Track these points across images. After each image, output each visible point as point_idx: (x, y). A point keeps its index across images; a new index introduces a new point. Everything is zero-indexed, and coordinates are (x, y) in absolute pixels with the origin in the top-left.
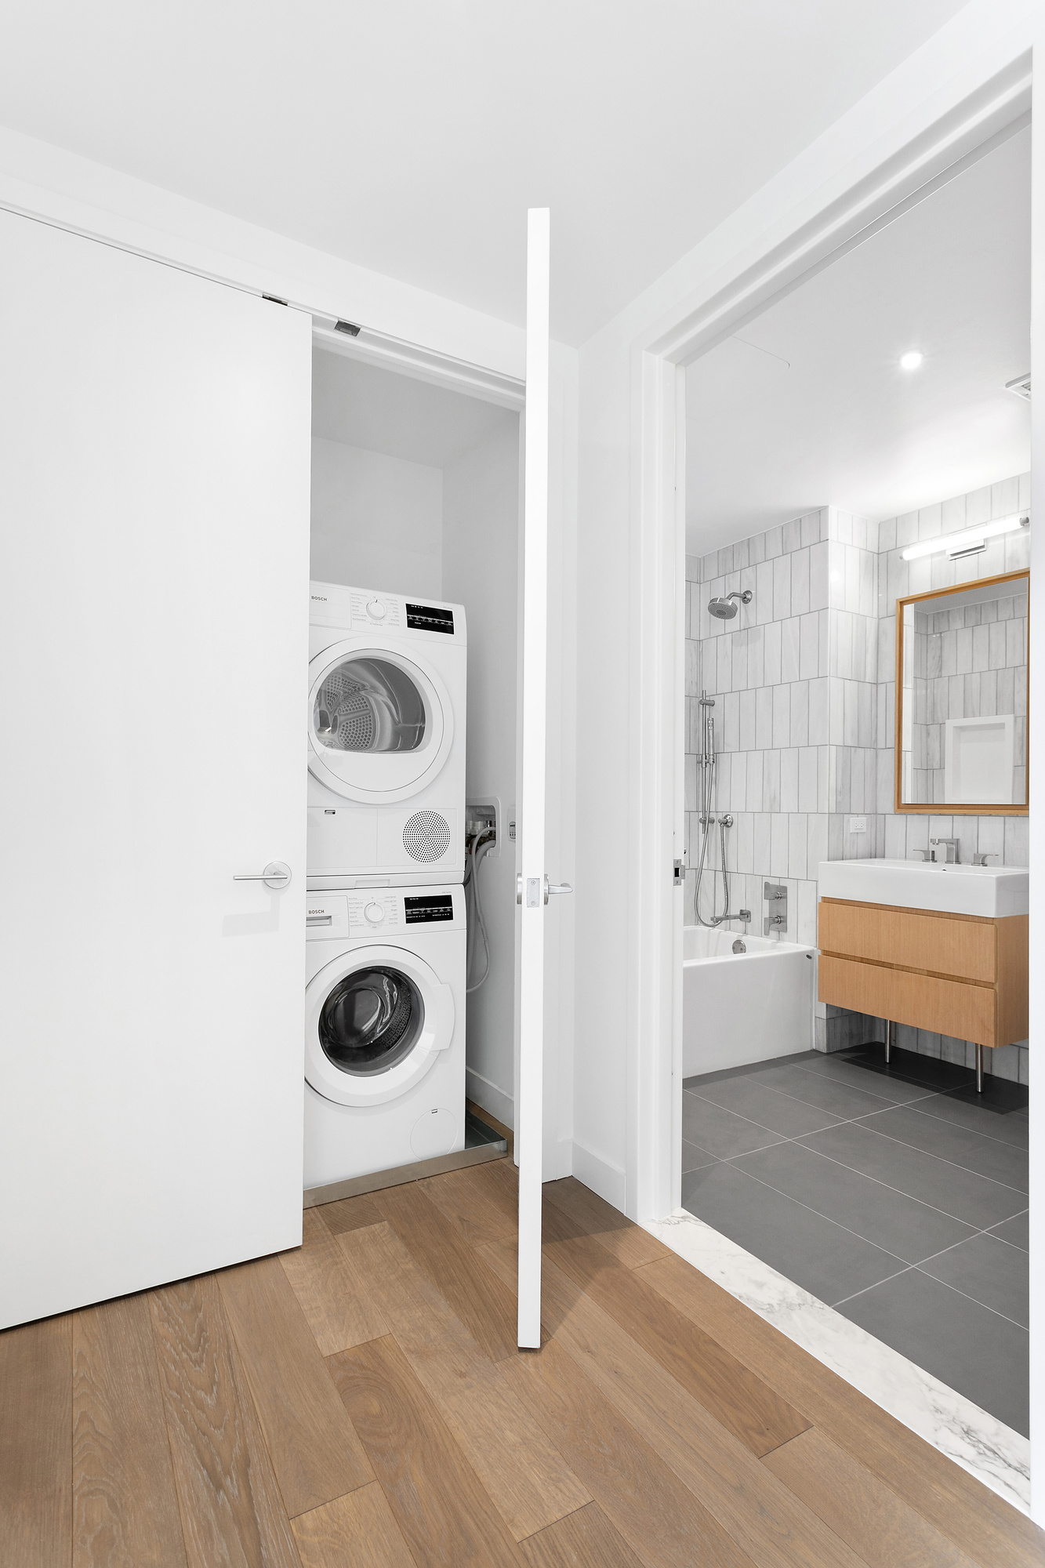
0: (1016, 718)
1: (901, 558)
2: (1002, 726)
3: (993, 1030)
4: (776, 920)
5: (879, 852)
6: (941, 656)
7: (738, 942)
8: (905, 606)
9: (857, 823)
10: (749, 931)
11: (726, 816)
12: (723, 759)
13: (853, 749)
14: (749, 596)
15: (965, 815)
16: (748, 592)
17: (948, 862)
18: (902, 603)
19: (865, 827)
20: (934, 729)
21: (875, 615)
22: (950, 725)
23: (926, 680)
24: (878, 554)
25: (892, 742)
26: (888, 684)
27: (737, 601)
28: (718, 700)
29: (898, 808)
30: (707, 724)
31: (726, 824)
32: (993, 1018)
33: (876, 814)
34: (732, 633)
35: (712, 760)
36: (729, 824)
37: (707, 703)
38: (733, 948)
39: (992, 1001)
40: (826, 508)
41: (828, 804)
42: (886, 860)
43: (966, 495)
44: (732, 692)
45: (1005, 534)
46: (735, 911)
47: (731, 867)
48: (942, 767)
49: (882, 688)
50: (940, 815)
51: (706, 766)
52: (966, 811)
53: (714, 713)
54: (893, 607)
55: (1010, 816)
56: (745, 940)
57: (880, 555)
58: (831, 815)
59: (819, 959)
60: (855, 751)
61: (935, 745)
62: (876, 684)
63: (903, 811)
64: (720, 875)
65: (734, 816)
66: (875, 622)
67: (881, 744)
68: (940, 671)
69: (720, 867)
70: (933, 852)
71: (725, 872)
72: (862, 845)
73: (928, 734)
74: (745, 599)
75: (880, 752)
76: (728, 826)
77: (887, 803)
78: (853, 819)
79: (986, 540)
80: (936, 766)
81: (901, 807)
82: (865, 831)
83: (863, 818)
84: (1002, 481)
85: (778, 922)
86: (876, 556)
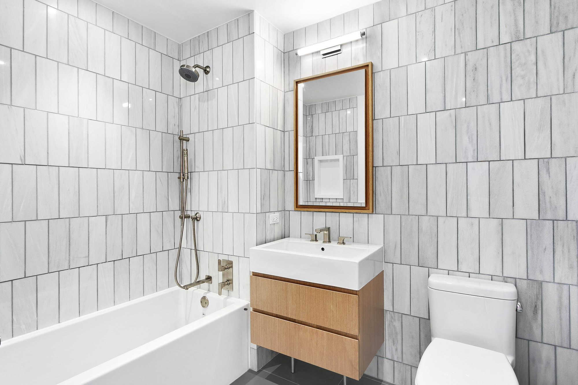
0: (344, 156)
1: (296, 54)
2: (338, 160)
3: (358, 368)
4: (226, 283)
5: (286, 235)
6: (312, 126)
7: (204, 298)
8: (298, 84)
9: (274, 218)
10: (211, 289)
11: (196, 214)
12: (195, 176)
13: (271, 171)
14: (208, 69)
15: (332, 212)
16: (208, 67)
17: (324, 242)
18: (297, 83)
19: (278, 220)
20: (310, 161)
21: (283, 90)
22: (317, 159)
23: (306, 137)
24: (284, 53)
25: (292, 167)
26: (290, 132)
27: (201, 72)
28: (191, 137)
29: (297, 207)
30: (183, 153)
31: (196, 219)
32: (358, 360)
33: (284, 210)
34: (199, 93)
35: (186, 177)
36: (198, 219)
37: (183, 139)
38: (201, 302)
39: (357, 349)
40: (252, 11)
41: (256, 207)
42: (290, 238)
43: (330, 19)
44: (199, 132)
45: (351, 42)
46: (202, 277)
47: (200, 247)
48: (313, 180)
49: (287, 134)
50: (319, 212)
51: (183, 181)
52: (333, 210)
53: (189, 146)
54: (292, 85)
55: (356, 213)
56: (209, 296)
57: (285, 54)
58: (258, 214)
59: (251, 315)
60: (272, 172)
61: (310, 169)
62: (284, 131)
63: (299, 209)
64: (193, 252)
65: (201, 213)
66: (283, 93)
67: (287, 168)
68: (312, 133)
69: (193, 248)
70: (316, 235)
71: (196, 250)
72: (277, 232)
73: (307, 163)
74: (206, 72)
75: (286, 173)
76: (198, 220)
77: (290, 204)
78: (272, 215)
79: (341, 45)
80: (311, 179)
81: (298, 207)
82: (278, 222)
83: (277, 214)
84: (350, 11)
85: (228, 283)
86: (283, 54)
